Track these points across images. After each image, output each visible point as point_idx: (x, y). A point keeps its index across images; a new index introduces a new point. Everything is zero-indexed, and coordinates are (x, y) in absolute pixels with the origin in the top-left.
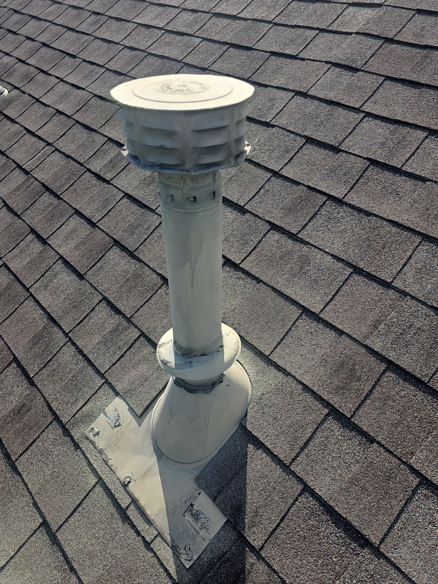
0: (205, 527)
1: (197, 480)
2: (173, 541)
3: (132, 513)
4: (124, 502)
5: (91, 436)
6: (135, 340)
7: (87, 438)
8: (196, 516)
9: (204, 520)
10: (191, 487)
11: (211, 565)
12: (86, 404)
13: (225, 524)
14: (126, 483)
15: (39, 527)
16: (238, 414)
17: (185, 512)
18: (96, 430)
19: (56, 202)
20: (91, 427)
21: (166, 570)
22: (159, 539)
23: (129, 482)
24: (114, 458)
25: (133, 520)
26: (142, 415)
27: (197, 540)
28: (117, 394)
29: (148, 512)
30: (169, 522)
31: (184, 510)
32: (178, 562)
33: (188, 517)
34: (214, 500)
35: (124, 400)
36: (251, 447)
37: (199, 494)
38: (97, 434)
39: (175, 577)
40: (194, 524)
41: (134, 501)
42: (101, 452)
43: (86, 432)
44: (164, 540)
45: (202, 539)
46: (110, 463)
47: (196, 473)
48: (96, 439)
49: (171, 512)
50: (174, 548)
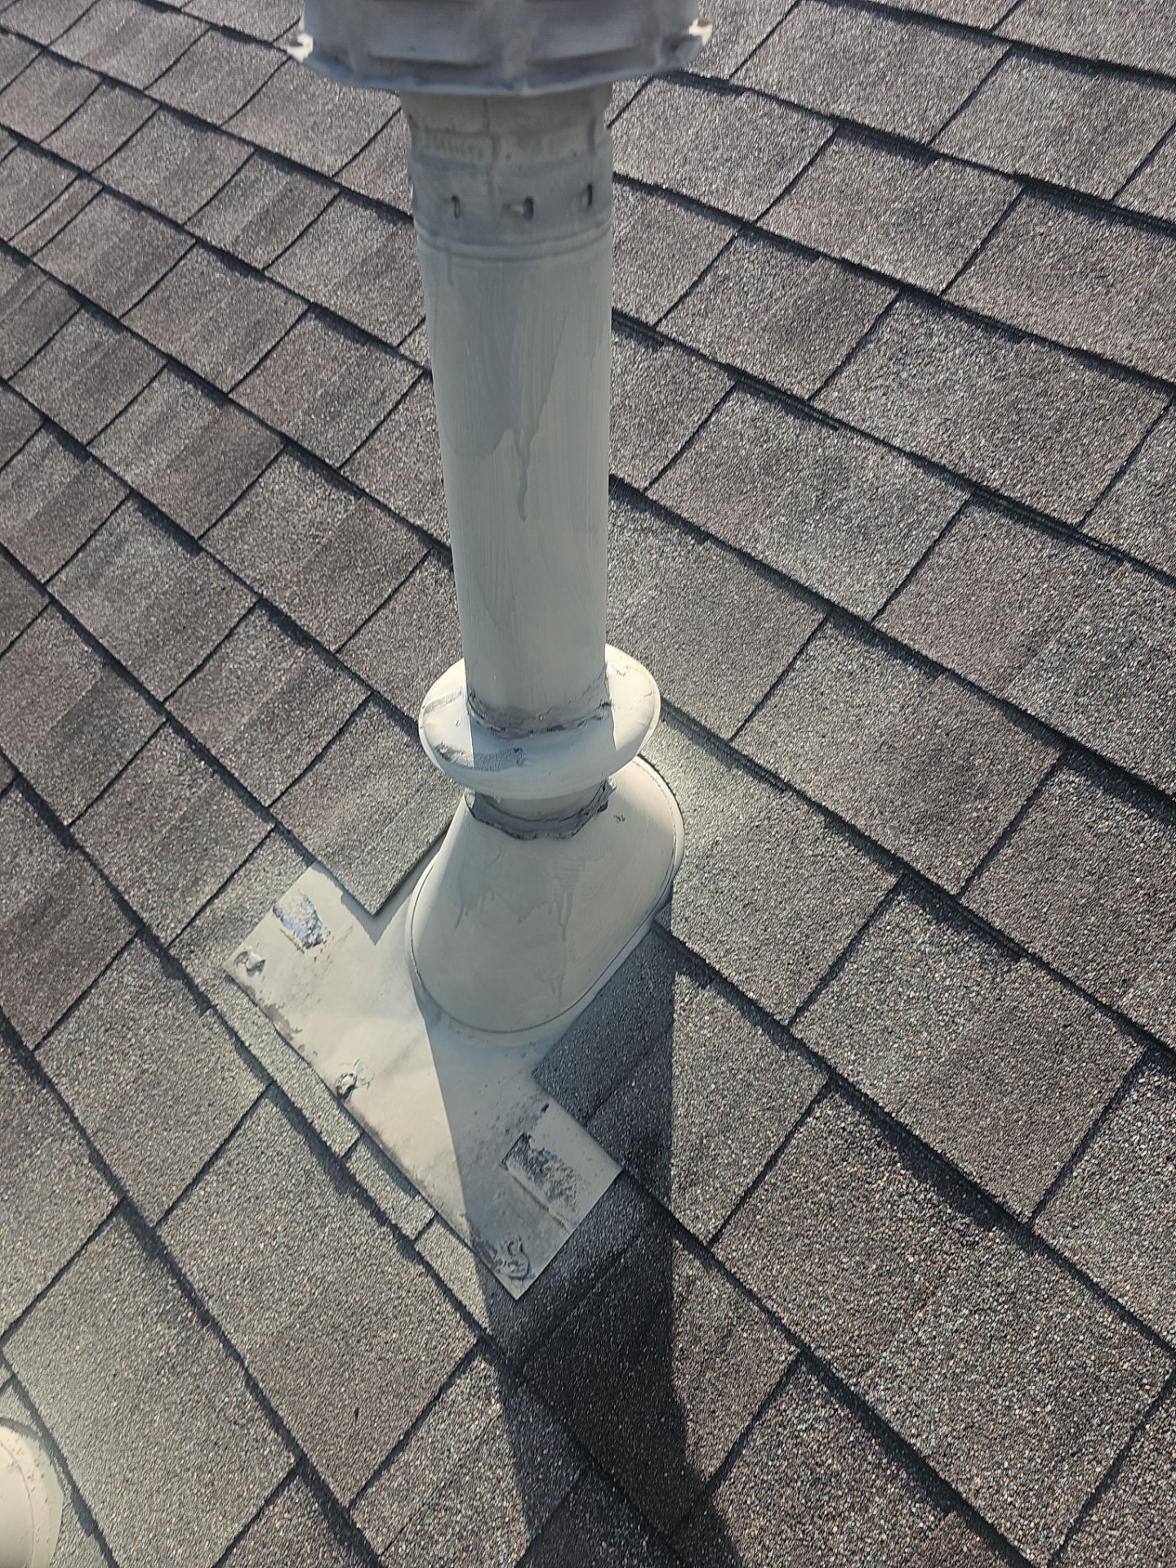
0: (561, 1193)
1: (536, 1074)
2: (475, 1231)
3: (362, 1166)
4: (340, 1138)
5: (241, 973)
6: (354, 714)
7: (231, 979)
8: (538, 1166)
9: (558, 1175)
10: (520, 1091)
11: (580, 1286)
12: (222, 888)
13: (615, 1182)
14: (343, 1090)
15: (109, 1217)
16: (646, 895)
17: (507, 1157)
18: (256, 957)
19: (110, 338)
20: (240, 949)
21: (459, 1306)
22: (437, 1227)
23: (352, 1088)
24: (307, 1029)
25: (367, 1184)
26: (379, 912)
27: (542, 1227)
28: (309, 859)
29: (407, 1161)
30: (464, 1184)
31: (504, 1153)
32: (492, 1284)
33: (516, 1169)
34: (585, 1120)
35: (330, 874)
36: (683, 980)
37: (545, 1109)
38: (259, 967)
39: (484, 1322)
40: (531, 1185)
41: (367, 1136)
42: (270, 1013)
43: (228, 963)
44: (453, 1232)
45: (554, 1225)
46: (297, 1040)
47: (535, 1057)
48: (254, 981)
49: (469, 1160)
50: (481, 1252)
